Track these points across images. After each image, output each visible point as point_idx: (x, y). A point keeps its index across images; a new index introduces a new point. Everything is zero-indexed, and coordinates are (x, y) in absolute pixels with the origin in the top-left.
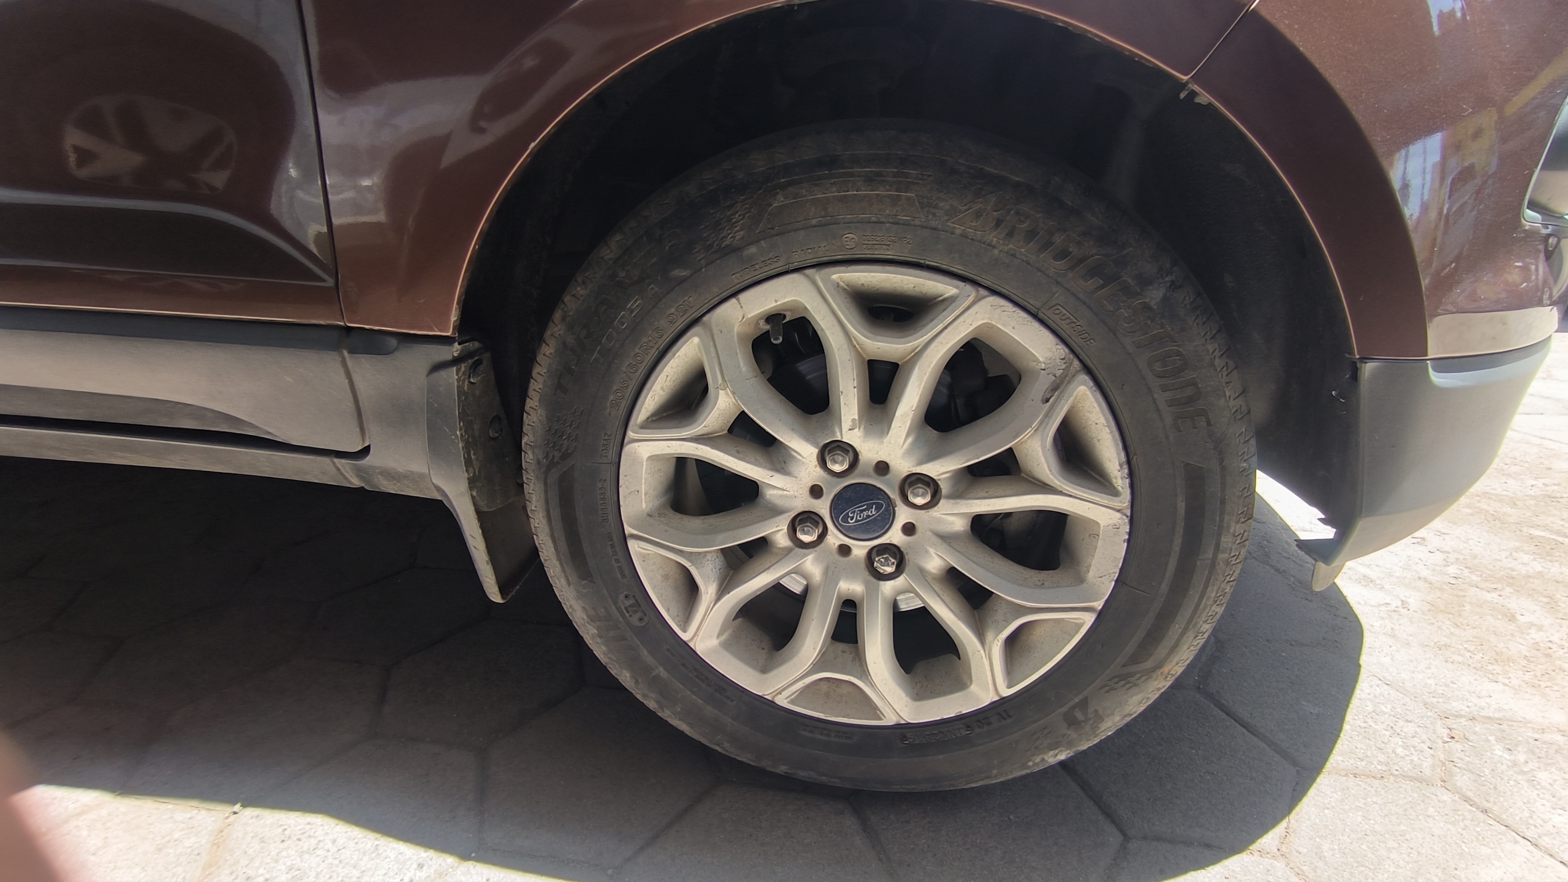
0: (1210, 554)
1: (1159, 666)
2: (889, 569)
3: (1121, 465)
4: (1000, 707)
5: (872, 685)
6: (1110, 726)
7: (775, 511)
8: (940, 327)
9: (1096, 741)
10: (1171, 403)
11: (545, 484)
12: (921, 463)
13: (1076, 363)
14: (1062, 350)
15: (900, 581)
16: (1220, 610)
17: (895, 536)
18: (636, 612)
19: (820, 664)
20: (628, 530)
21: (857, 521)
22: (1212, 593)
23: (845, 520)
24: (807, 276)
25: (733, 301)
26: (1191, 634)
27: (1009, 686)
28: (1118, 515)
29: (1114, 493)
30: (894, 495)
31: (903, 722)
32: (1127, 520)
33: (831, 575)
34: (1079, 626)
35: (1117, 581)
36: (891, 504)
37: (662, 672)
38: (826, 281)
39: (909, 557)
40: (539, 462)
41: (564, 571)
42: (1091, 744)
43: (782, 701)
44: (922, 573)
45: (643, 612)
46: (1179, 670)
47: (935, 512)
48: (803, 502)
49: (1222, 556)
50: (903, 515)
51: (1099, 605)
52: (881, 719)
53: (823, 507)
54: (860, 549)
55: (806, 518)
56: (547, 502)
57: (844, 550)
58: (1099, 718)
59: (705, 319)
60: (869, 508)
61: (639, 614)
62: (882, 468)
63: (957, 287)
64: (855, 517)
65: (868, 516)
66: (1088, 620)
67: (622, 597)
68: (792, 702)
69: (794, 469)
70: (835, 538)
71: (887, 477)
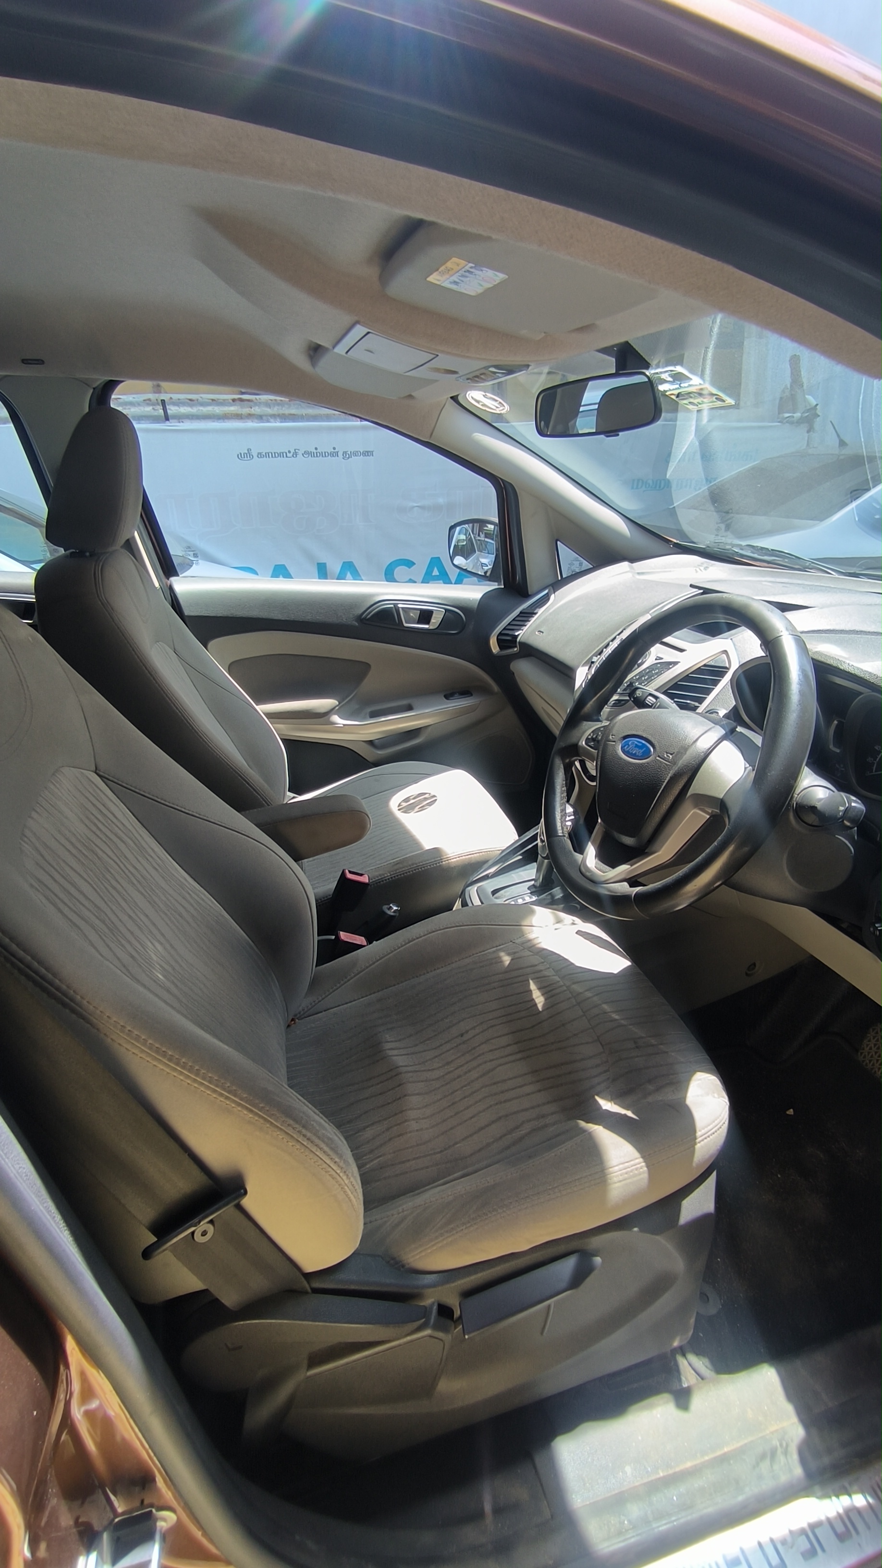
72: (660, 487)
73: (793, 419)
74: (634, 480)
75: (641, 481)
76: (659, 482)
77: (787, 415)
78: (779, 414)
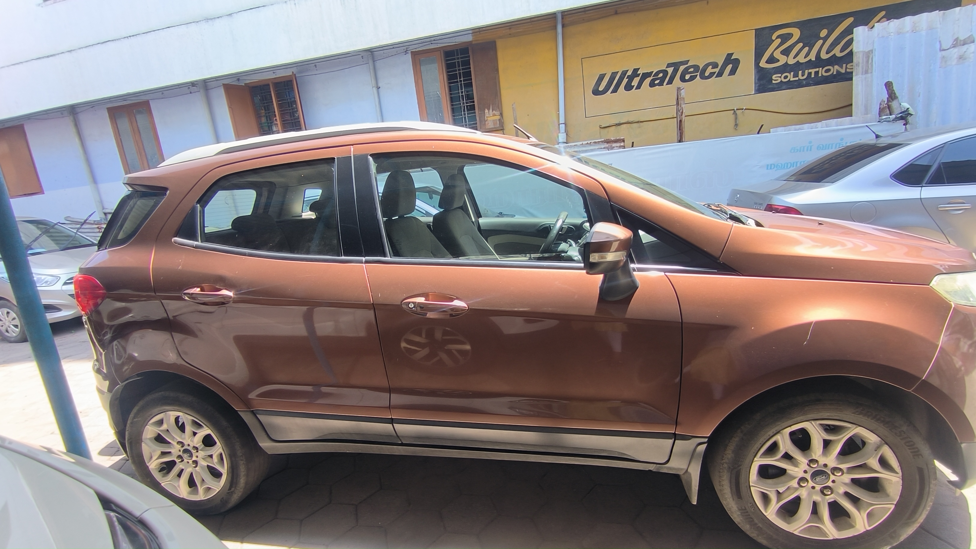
0: (928, 489)
1: (917, 520)
2: (829, 493)
3: (898, 466)
4: (867, 533)
5: (826, 527)
6: (902, 539)
7: (793, 478)
8: (847, 434)
9: (898, 543)
10: (912, 452)
11: (731, 473)
12: (838, 464)
13: (883, 442)
14: (879, 439)
15: (832, 495)
16: (931, 504)
17: (830, 484)
18: (752, 508)
19: (809, 521)
20: (751, 484)
21: (819, 480)
22: (929, 500)
23: (815, 479)
24: (810, 422)
25: (790, 428)
26: (925, 511)
27: (869, 526)
28: (898, 479)
29: (897, 473)
30: (830, 473)
31: (835, 538)
32: (901, 480)
33: (810, 495)
34: (890, 508)
35: (900, 496)
36: (829, 475)
37: (760, 525)
38: (815, 424)
39: (834, 489)
40: (729, 468)
41: (732, 496)
42: (896, 544)
43: (796, 533)
44: (838, 494)
45: (754, 507)
46: (922, 521)
47: (842, 477)
48: (802, 474)
49: (931, 490)
50: (832, 477)
51: (895, 503)
52: (828, 537)
53: (808, 476)
54: (818, 487)
55: (802, 479)
56: (731, 478)
57: (813, 488)
58: (900, 536)
59: (781, 432)
60: (823, 476)
61: (753, 508)
62: (825, 465)
63: (851, 425)
64: (818, 479)
65: (822, 479)
66: (893, 507)
67: (749, 504)
68: (799, 533)
69: (800, 466)
70: (811, 484)
71: (827, 468)
72: (787, 167)
73: (890, 119)
74: (768, 165)
75: (773, 165)
76: (786, 165)
77: (884, 117)
78: (880, 117)
